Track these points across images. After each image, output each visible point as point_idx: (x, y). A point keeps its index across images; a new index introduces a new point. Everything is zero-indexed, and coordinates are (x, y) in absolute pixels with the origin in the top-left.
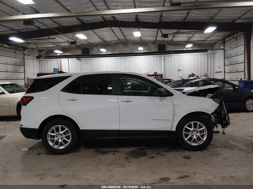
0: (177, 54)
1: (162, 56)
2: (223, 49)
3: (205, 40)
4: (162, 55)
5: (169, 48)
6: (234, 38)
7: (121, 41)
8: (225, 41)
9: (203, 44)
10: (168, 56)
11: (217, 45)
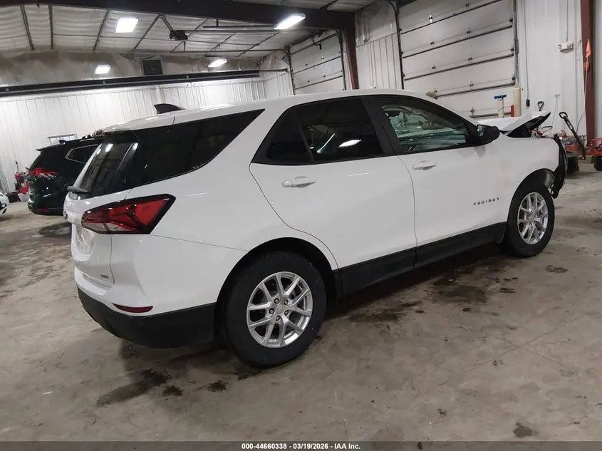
0: (189, 83)
1: (155, 89)
2: (286, 70)
3: (248, 50)
4: (157, 86)
5: (170, 69)
6: (315, 44)
7: (38, 51)
8: (289, 51)
9: (240, 60)
10: (170, 88)
11: (270, 62)
